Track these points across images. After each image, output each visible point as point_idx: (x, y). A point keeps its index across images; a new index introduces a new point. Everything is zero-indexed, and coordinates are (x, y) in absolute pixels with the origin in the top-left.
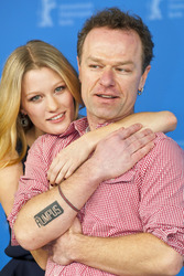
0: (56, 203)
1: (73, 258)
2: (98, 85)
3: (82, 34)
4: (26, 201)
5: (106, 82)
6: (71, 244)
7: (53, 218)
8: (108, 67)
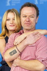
0: (15, 50)
1: (17, 65)
2: (25, 21)
3: (21, 9)
4: (8, 49)
5: (28, 20)
6: (17, 61)
7: (14, 54)
8: (28, 16)
